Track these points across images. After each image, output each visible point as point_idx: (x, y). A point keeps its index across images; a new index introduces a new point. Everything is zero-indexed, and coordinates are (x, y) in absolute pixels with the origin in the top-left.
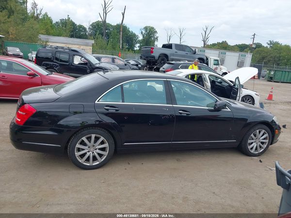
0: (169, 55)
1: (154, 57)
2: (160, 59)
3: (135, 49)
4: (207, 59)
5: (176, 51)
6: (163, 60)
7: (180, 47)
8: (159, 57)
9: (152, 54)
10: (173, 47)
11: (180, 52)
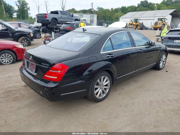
0: (57, 18)
1: (48, 21)
2: (52, 22)
3: (14, 17)
4: (80, 19)
5: (62, 15)
6: (54, 22)
7: (63, 13)
8: (52, 20)
9: (47, 19)
10: (59, 13)
11: (64, 16)
